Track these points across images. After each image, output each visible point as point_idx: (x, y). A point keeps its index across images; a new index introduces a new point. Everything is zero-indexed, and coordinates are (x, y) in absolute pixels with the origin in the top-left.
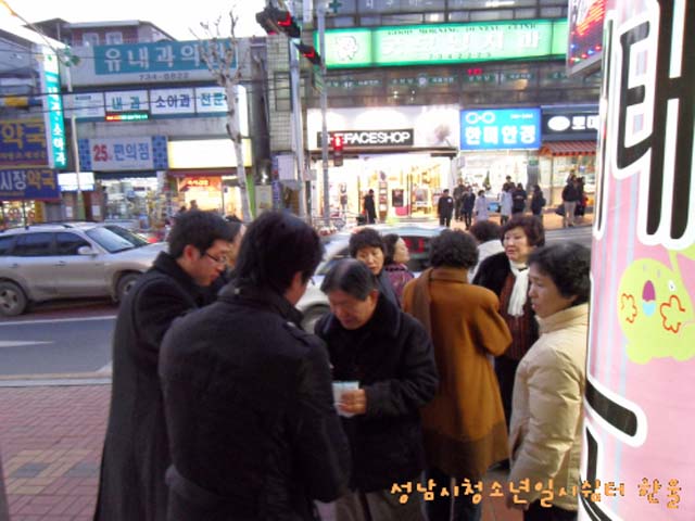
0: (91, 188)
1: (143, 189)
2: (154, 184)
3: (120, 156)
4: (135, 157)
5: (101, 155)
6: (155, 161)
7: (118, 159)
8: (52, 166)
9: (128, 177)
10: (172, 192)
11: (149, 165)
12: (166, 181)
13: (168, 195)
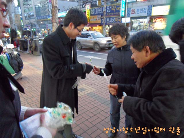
0: (129, 22)
1: (142, 22)
2: (146, 20)
3: (138, 12)
4: (142, 12)
5: (133, 12)
6: (148, 13)
7: (137, 13)
8: (121, 16)
9: (139, 19)
10: (151, 23)
11: (146, 15)
12: (150, 20)
13: (149, 24)
